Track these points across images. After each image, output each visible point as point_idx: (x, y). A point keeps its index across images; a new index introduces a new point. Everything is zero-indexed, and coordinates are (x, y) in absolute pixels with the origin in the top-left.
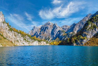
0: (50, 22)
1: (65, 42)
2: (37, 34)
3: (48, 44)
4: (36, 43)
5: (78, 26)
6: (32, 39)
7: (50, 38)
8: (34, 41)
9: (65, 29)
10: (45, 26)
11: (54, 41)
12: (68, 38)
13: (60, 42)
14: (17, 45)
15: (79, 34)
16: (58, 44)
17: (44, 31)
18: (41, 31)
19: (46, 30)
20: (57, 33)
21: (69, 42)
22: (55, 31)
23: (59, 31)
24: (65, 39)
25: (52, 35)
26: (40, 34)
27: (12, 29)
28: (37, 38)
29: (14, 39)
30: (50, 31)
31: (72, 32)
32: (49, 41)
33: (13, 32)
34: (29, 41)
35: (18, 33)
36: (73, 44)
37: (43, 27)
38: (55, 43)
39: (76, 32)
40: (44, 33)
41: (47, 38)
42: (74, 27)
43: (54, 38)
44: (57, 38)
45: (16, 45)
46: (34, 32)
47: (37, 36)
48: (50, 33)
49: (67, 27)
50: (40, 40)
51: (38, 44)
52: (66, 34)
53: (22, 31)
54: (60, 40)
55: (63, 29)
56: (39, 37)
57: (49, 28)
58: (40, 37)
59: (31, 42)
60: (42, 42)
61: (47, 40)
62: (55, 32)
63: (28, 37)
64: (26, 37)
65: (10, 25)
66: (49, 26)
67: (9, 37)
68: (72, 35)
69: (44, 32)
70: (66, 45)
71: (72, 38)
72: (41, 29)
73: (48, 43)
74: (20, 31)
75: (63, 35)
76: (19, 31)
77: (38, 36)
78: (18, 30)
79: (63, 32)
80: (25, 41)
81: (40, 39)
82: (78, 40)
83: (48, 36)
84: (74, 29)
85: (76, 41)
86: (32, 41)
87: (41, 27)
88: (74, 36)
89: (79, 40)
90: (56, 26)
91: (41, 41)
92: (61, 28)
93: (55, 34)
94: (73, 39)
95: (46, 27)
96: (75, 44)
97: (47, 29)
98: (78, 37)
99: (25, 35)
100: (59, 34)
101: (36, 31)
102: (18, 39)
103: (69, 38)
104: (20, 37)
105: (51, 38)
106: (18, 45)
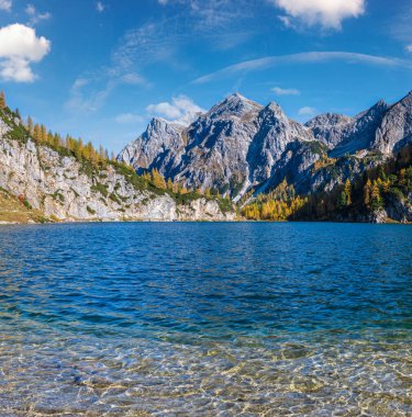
0: (242, 98)
1: (325, 206)
2: (172, 161)
3: (230, 217)
4: (161, 210)
5: (401, 120)
6: (140, 188)
7: (240, 180)
8: (152, 197)
9: (328, 136)
10: (214, 120)
11: (265, 201)
12: (344, 180)
13: (299, 202)
14: (52, 217)
15: (406, 160)
16: (288, 212)
17: (207, 145)
18: (193, 146)
19: (223, 137)
20: (284, 155)
21: (349, 202)
22: (268, 147)
23: (294, 146)
24: (330, 187)
25: (253, 168)
26: (187, 159)
27: (28, 133)
28: (166, 180)
29: (36, 184)
30: (245, 143)
31: (369, 150)
32: (238, 197)
33: (34, 150)
34: (123, 194)
35: (63, 153)
36: (374, 216)
37: (204, 124)
38: (268, 208)
39: (387, 151)
40: (205, 157)
41: (227, 181)
42: (377, 124)
43: (266, 185)
44: (285, 183)
45: (47, 215)
46: (154, 148)
47: (170, 173)
48: (244, 153)
49: (338, 126)
50: (184, 191)
51: (172, 216)
52: (333, 161)
53: (85, 143)
54: (300, 192)
55: (316, 132)
56: (178, 177)
57: (234, 129)
58: (187, 175)
59: (137, 205)
60: (196, 204)
61: (226, 195)
62: (272, 151)
63: (119, 176)
64: (105, 176)
65: (12, 110)
66: (236, 120)
67: (11, 174)
68: (367, 168)
69: (207, 150)
70: (331, 219)
71: (369, 183)
72: (192, 133)
73: (232, 210)
74: (70, 140)
75: (317, 167)
76: (64, 143)
77: (177, 170)
78: (63, 137)
79: (314, 151)
80: (99, 194)
81: (188, 187)
82: (401, 194)
83: (230, 174)
84: (379, 135)
85: (389, 201)
86: (141, 197)
87: (193, 125)
88: (376, 173)
89: (406, 194)
90: (274, 120)
91: (194, 196)
92: (307, 129)
93: (272, 162)
94: (374, 188)
95: (217, 124)
96: (381, 216)
97: (223, 132)
98: (399, 176)
99: (100, 163)
100: (291, 160)
101: (163, 146)
102: (62, 185)
103: (348, 182)
104: (69, 175)
105: (248, 184)
106: (61, 216)
